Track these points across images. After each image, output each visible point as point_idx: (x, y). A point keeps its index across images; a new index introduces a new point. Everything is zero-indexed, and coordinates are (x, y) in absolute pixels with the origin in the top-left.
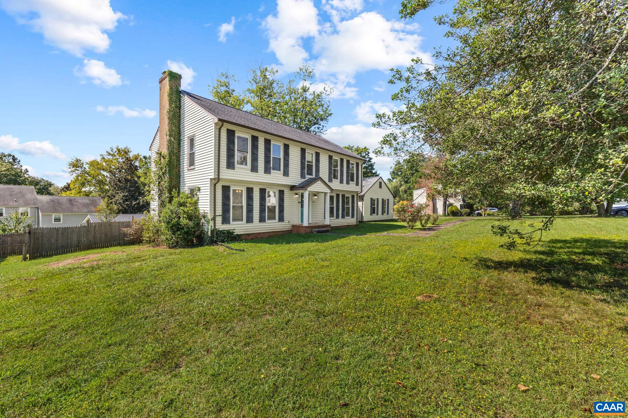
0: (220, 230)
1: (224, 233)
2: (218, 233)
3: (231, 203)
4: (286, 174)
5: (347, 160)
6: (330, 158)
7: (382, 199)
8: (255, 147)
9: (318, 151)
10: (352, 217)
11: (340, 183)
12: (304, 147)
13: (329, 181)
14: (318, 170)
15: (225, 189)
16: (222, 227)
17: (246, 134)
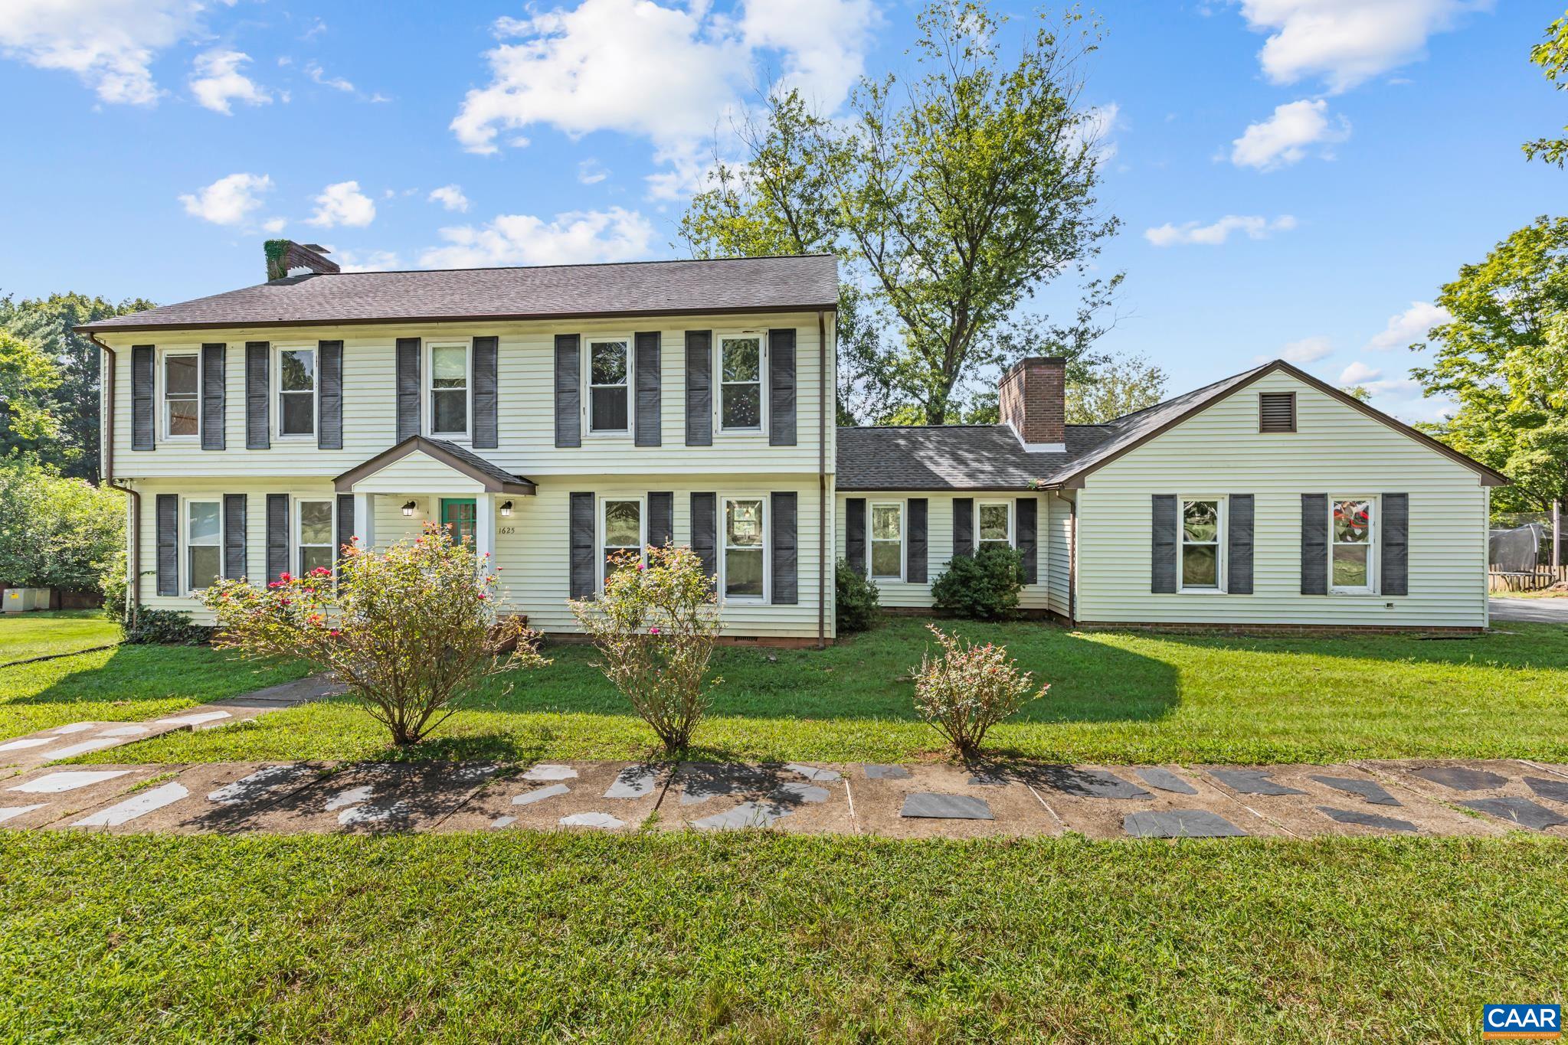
0: (153, 609)
1: (162, 620)
2: (145, 616)
3: (185, 541)
4: (331, 440)
5: (690, 335)
6: (566, 344)
7: (1306, 497)
8: (215, 376)
9: (486, 331)
10: (777, 598)
11: (639, 442)
12: (408, 332)
13: (560, 442)
14: (487, 405)
15: (167, 503)
16: (154, 601)
17: (190, 346)
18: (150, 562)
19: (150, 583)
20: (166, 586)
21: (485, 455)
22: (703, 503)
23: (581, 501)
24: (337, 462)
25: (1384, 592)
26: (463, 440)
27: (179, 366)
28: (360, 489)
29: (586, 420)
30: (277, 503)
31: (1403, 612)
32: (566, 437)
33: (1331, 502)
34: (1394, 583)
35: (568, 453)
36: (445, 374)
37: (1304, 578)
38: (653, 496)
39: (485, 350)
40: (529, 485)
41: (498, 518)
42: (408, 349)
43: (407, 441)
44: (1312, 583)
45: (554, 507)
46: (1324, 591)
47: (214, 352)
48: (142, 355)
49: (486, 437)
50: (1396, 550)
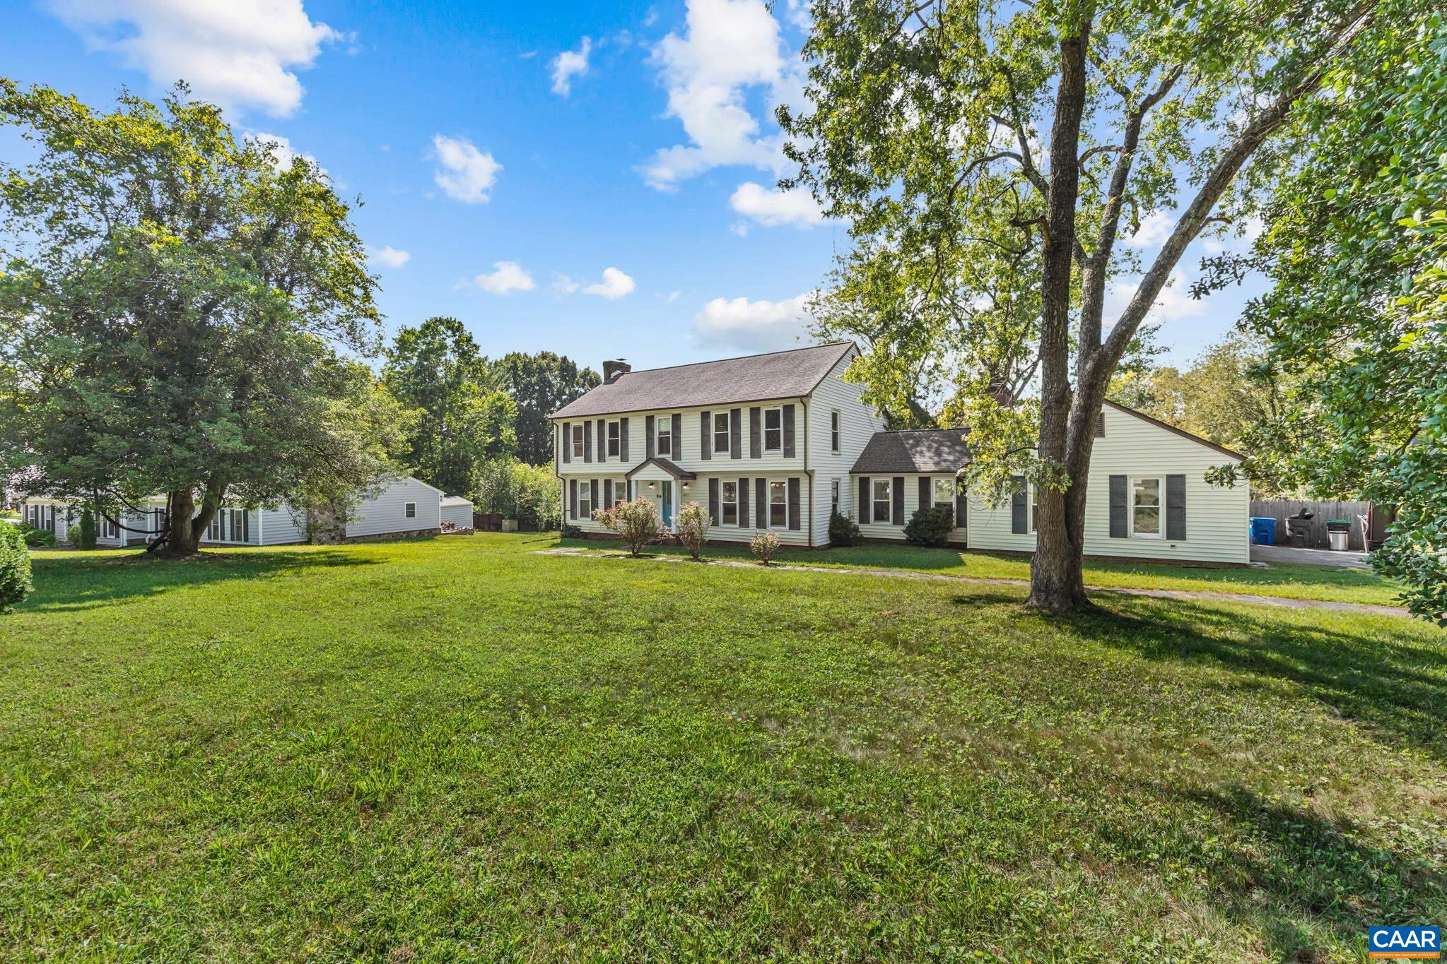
0: (569, 524)
1: (573, 529)
2: (568, 527)
3: (579, 499)
4: (625, 458)
5: (752, 409)
6: (705, 416)
7: (1112, 477)
8: (588, 434)
9: (676, 412)
10: (791, 528)
11: (733, 457)
12: (649, 414)
13: (703, 458)
14: (677, 443)
15: (573, 483)
16: (570, 522)
17: (580, 423)
18: (568, 507)
19: (568, 514)
20: (573, 516)
21: (676, 463)
22: (761, 483)
23: (713, 483)
24: (626, 468)
25: (1168, 538)
26: (668, 457)
27: (577, 429)
28: (634, 478)
29: (713, 447)
30: (608, 483)
31: (1182, 551)
32: (706, 455)
33: (1130, 483)
34: (1176, 531)
35: (706, 462)
36: (663, 429)
37: (1112, 527)
38: (741, 480)
39: (676, 419)
40: (694, 475)
41: (682, 490)
42: (650, 420)
43: (650, 459)
44: (1118, 530)
45: (703, 485)
46: (1125, 536)
47: (588, 424)
48: (566, 426)
49: (677, 456)
50: (1177, 511)
